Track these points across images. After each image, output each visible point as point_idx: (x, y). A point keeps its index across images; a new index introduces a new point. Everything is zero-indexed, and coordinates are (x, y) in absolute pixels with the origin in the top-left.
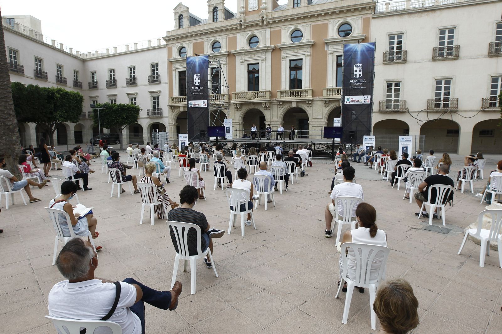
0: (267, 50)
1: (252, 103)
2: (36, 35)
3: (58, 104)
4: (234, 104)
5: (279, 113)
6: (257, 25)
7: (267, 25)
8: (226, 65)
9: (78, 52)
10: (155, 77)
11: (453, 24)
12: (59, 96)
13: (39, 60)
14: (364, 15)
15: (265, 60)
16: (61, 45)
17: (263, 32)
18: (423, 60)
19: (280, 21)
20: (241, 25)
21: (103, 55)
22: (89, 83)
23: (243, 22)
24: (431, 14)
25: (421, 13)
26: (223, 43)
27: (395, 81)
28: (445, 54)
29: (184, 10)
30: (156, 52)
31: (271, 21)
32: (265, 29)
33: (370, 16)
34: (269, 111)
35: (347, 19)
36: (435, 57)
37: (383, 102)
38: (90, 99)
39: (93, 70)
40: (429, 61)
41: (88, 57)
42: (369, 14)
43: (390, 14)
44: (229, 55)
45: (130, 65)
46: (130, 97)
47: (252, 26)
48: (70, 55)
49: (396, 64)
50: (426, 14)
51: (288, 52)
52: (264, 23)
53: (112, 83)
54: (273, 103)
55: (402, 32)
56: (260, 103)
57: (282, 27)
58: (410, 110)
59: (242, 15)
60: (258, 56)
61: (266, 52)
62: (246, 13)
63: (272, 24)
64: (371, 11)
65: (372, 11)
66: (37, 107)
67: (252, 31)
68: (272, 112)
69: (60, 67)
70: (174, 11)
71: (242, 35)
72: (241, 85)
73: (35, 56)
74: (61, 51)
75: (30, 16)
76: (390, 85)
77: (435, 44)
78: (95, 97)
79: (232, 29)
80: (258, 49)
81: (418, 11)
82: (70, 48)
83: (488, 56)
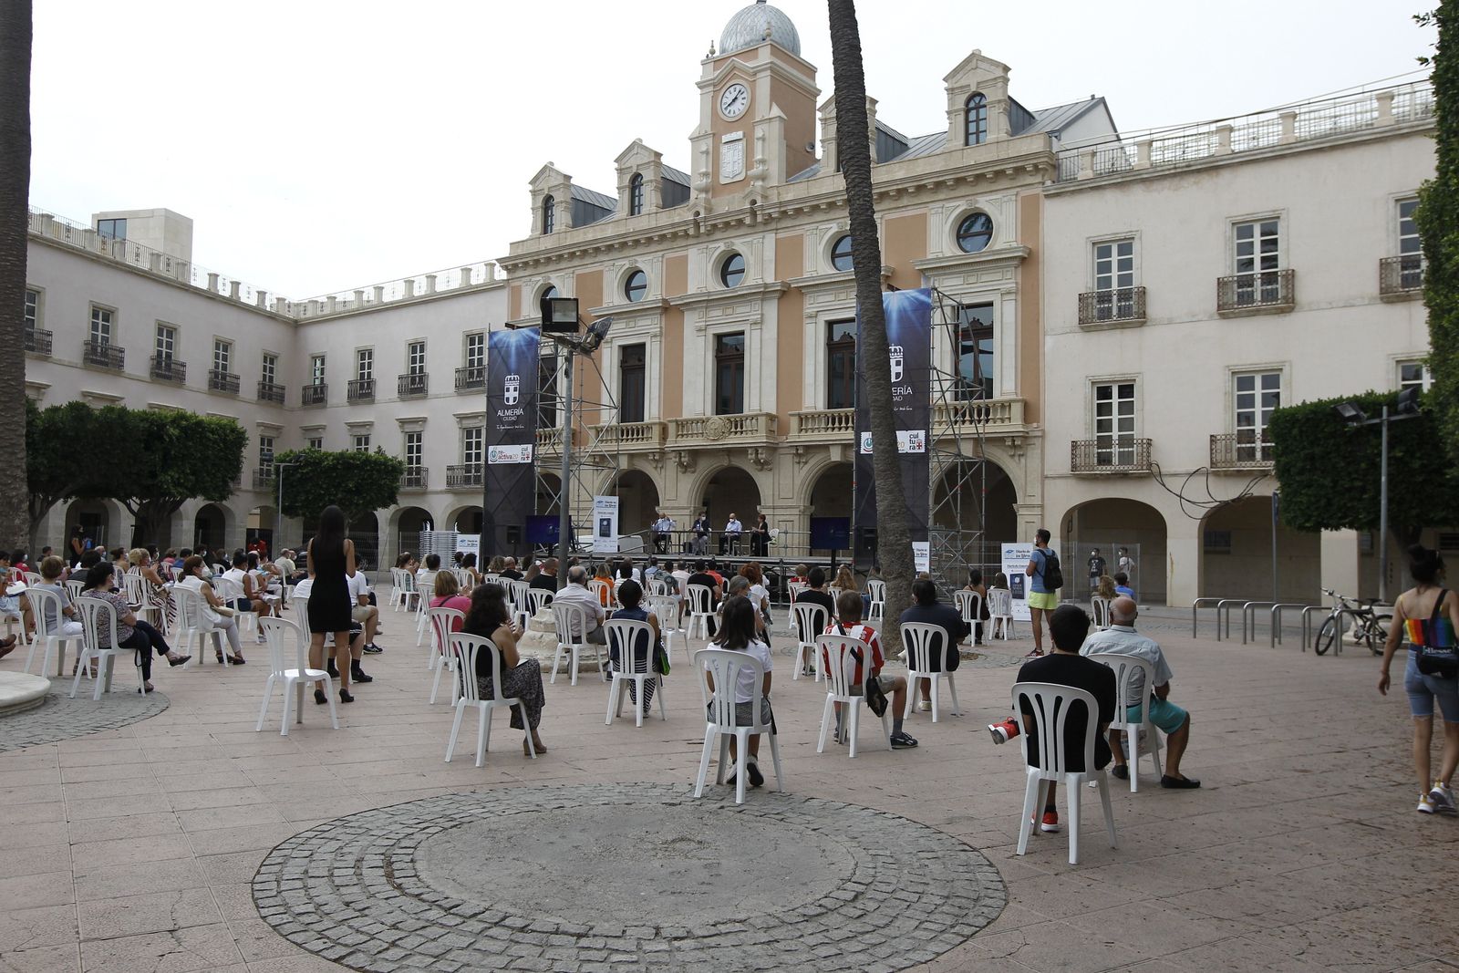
0: (764, 293)
1: (723, 450)
2: (168, 265)
3: (173, 452)
4: (674, 454)
5: (798, 482)
6: (740, 222)
7: (766, 223)
8: (658, 339)
9: (281, 302)
10: (476, 372)
11: (1271, 208)
12: (176, 432)
13: (167, 332)
14: (1024, 188)
15: (761, 323)
16: (236, 285)
17: (755, 242)
18: (1193, 316)
19: (799, 211)
20: (697, 224)
21: (348, 308)
22: (305, 388)
23: (702, 215)
24: (1207, 181)
25: (1178, 178)
26: (653, 276)
27: (1118, 381)
28: (1258, 296)
29: (556, 183)
30: (481, 299)
31: (775, 212)
32: (761, 235)
33: (1038, 190)
34: (770, 474)
35: (977, 202)
36: (1226, 307)
37: (1085, 446)
38: (304, 434)
39: (317, 351)
40: (1211, 318)
41: (309, 314)
42: (1035, 186)
43: (1091, 185)
44: (666, 308)
45: (413, 336)
46: (406, 430)
47: (727, 225)
48: (256, 311)
49: (1117, 328)
50: (1191, 179)
51: (821, 299)
52: (760, 218)
53: (363, 390)
54: (782, 451)
55: (1129, 235)
56: (742, 451)
57: (805, 227)
58: (1163, 470)
59: (703, 195)
60: (742, 311)
61: (762, 300)
62: (713, 189)
63: (779, 219)
64: (1043, 176)
65: (1046, 178)
66: (116, 461)
67: (727, 241)
68: (777, 477)
69: (223, 347)
70: (531, 187)
71: (703, 253)
72: (698, 397)
73: (157, 320)
74: (233, 303)
75: (165, 209)
76: (1104, 392)
77: (1225, 265)
78: (316, 429)
79: (675, 235)
80: (739, 293)
81: (1167, 172)
82: (259, 292)
83: (1382, 299)
